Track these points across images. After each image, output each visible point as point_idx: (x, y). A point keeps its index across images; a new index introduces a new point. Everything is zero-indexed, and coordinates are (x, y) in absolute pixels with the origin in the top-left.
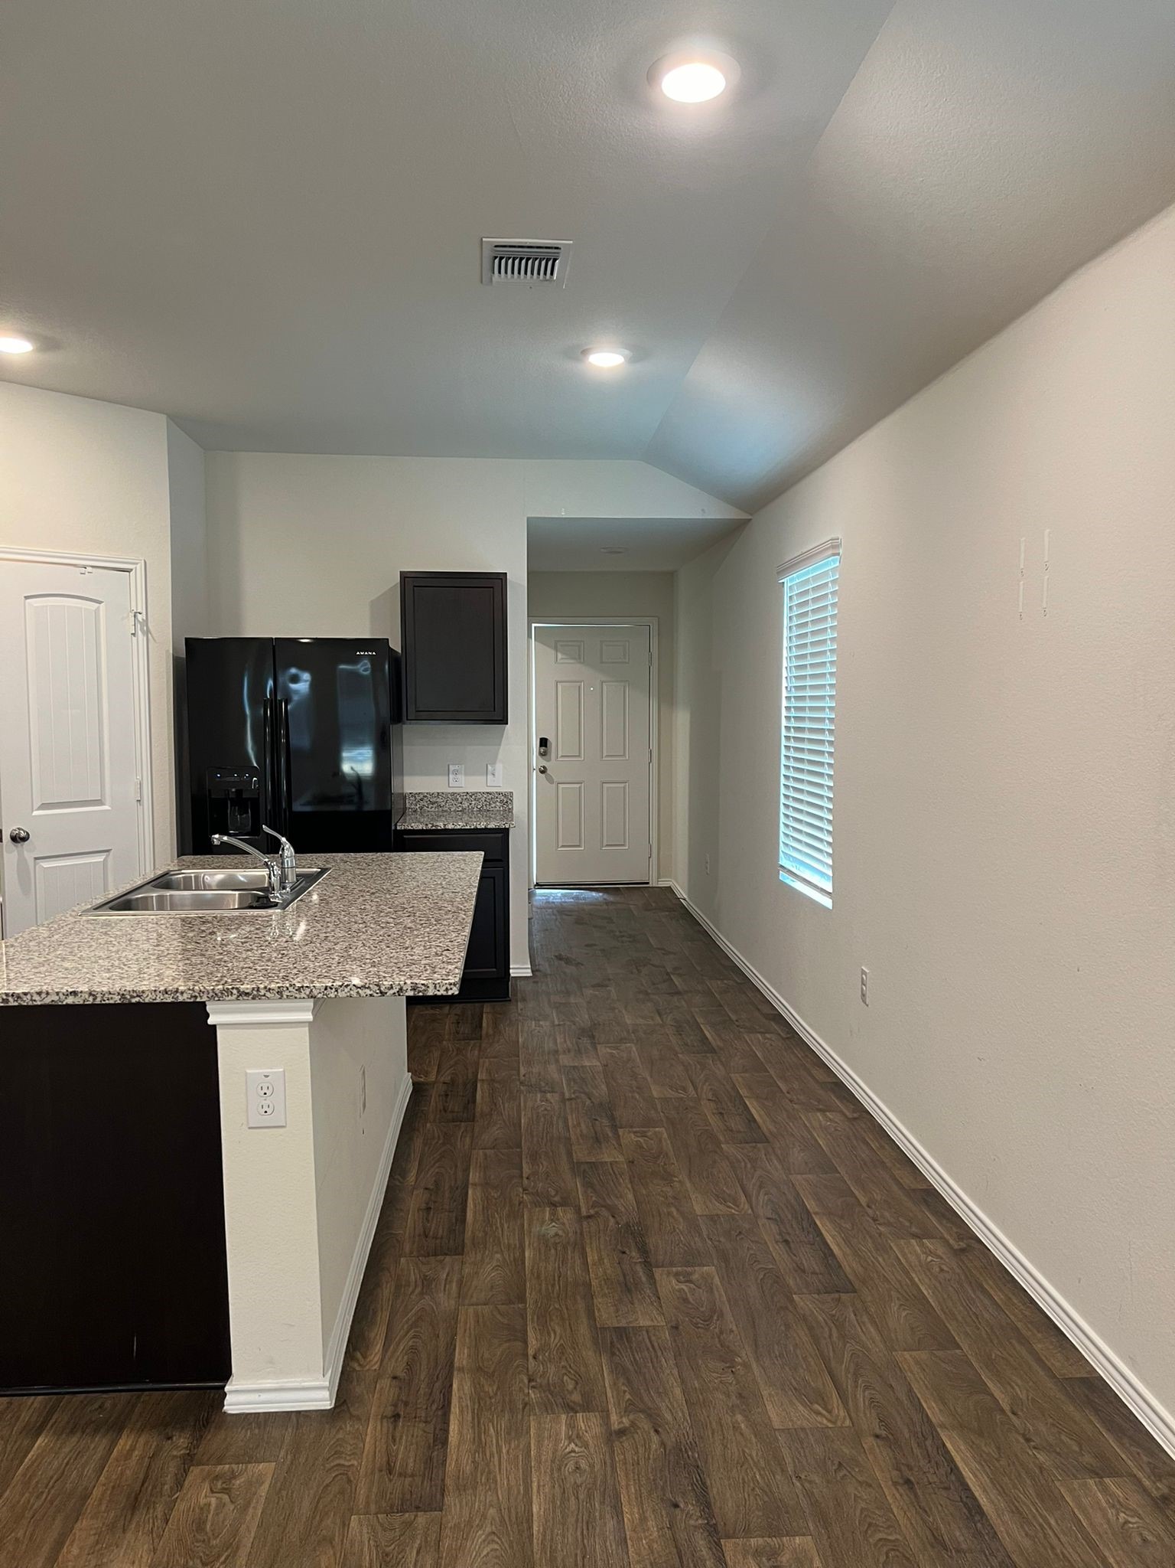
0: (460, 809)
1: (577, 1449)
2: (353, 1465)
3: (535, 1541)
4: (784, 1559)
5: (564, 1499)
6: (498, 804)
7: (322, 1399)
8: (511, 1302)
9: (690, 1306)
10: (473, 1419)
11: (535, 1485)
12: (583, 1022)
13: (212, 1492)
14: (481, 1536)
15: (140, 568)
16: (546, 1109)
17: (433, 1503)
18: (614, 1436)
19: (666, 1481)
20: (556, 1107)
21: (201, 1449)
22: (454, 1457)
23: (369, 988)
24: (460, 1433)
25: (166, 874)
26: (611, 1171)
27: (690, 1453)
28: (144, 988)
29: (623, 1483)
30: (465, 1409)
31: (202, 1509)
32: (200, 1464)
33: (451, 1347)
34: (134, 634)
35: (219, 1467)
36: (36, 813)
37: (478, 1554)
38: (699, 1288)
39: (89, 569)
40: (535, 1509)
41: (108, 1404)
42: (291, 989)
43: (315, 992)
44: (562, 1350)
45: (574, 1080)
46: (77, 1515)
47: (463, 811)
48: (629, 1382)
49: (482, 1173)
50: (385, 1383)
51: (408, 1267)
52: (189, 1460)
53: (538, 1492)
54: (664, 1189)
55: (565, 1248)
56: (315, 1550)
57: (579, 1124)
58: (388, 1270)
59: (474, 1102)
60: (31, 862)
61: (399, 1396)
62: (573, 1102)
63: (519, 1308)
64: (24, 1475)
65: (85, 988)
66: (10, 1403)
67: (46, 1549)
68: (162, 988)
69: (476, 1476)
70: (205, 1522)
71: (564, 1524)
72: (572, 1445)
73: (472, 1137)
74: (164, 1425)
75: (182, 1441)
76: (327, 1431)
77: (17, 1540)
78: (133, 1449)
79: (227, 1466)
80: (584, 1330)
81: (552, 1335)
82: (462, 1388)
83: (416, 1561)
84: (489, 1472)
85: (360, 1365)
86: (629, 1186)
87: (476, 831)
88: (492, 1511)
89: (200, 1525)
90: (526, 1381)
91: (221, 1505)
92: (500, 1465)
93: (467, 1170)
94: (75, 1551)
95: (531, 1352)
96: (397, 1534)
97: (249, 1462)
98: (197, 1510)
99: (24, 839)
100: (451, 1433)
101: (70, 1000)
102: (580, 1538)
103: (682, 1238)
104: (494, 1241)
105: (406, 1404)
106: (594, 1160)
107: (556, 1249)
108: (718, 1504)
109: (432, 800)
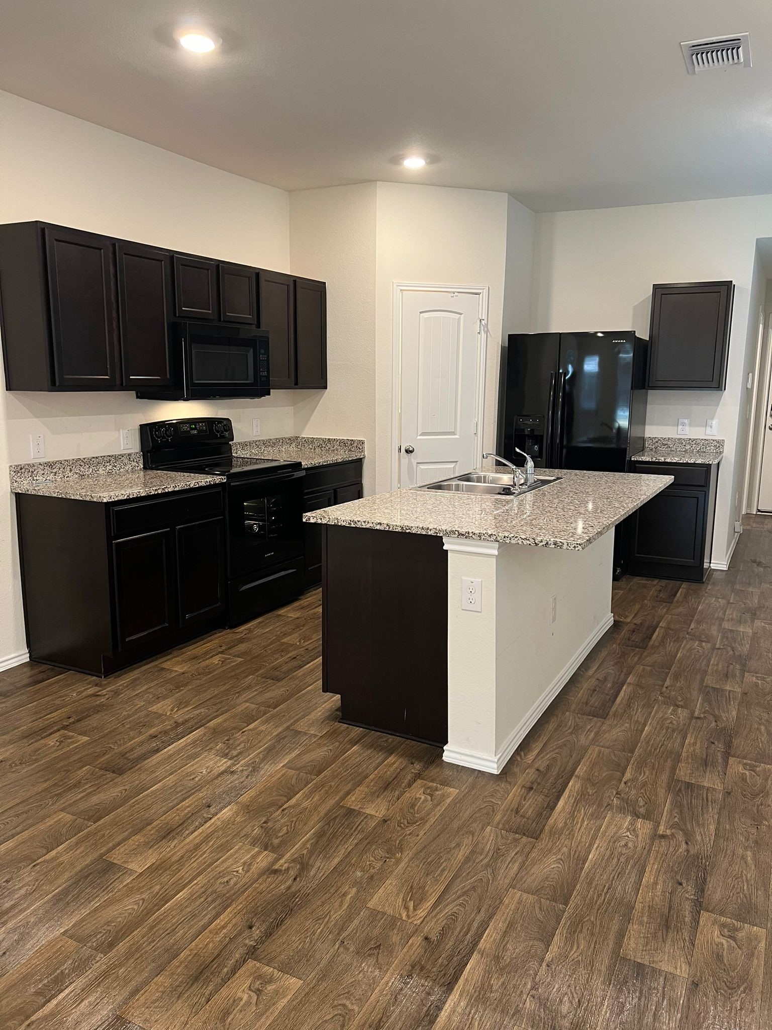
0: (684, 450)
1: (630, 836)
2: (498, 804)
3: (583, 871)
4: (740, 935)
5: (611, 856)
6: (712, 447)
7: (494, 768)
8: (624, 751)
9: (746, 784)
10: (574, 802)
11: (596, 845)
12: (752, 604)
13: (424, 793)
14: (554, 858)
15: (485, 292)
16: (698, 651)
17: (536, 835)
18: (656, 836)
19: (680, 870)
20: (706, 652)
21: (425, 773)
22: (555, 817)
23: (529, 540)
24: (564, 807)
25: (470, 474)
26: (728, 695)
27: (704, 861)
28: (413, 525)
29: (651, 862)
30: (571, 797)
31: (416, 799)
32: (422, 779)
33: (578, 763)
34: (479, 333)
35: (431, 784)
36: (419, 437)
37: (549, 865)
38: (759, 776)
39: (456, 294)
40: (590, 857)
41: (390, 740)
42: (486, 535)
43: (499, 539)
44: (644, 785)
45: (727, 638)
46: (359, 784)
47: (686, 451)
48: (681, 812)
49: (637, 680)
50: (532, 771)
51: (570, 718)
52: (418, 776)
53: (597, 849)
54: (762, 714)
55: (673, 731)
56: (463, 835)
57: (717, 664)
58: (557, 716)
59: (650, 638)
60: (415, 464)
61: (537, 779)
62: (720, 651)
63: (627, 755)
64: (343, 760)
65: (385, 522)
66: (348, 728)
67: (341, 794)
68: (421, 526)
69: (563, 830)
70: (415, 805)
71: (604, 869)
72: (628, 833)
73: (640, 658)
74: (413, 757)
75: (418, 766)
76: (491, 784)
77: (331, 786)
78: (394, 763)
79: (435, 784)
80: (665, 777)
81: (643, 774)
82: (573, 785)
83: (513, 857)
84: (572, 830)
85: (521, 758)
86: (737, 707)
87: (687, 464)
88: (565, 850)
89: (413, 806)
90: (614, 793)
91: (426, 800)
92: (580, 829)
93: (628, 675)
94: (353, 799)
95: (624, 780)
96: (509, 841)
97: (446, 786)
98: (414, 799)
99: (412, 452)
100: (558, 805)
101: (378, 527)
102: (611, 879)
103: (760, 745)
104: (628, 716)
105: (539, 784)
106: (718, 687)
107: (667, 731)
108: (709, 892)
109: (664, 443)
